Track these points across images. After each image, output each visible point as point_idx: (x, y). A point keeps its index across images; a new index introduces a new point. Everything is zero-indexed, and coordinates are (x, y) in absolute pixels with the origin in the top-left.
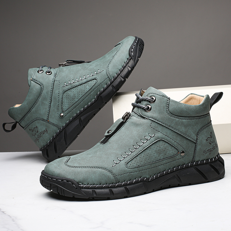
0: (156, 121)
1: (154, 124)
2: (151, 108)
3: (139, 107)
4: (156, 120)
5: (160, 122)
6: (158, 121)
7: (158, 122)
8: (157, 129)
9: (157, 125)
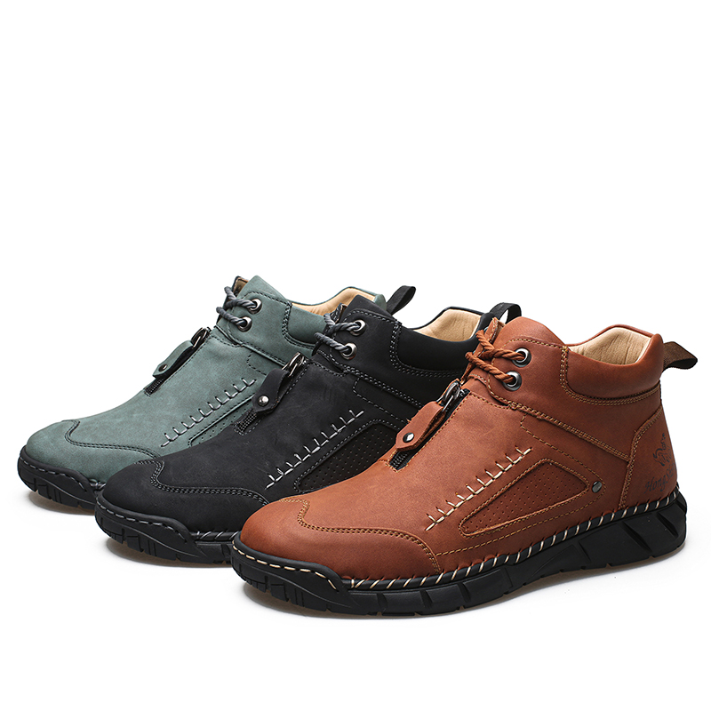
0: (259, 352)
1: (254, 358)
2: (251, 322)
3: (227, 320)
4: (259, 349)
5: (267, 353)
6: (263, 351)
7: (264, 355)
8: (260, 369)
9: (260, 360)
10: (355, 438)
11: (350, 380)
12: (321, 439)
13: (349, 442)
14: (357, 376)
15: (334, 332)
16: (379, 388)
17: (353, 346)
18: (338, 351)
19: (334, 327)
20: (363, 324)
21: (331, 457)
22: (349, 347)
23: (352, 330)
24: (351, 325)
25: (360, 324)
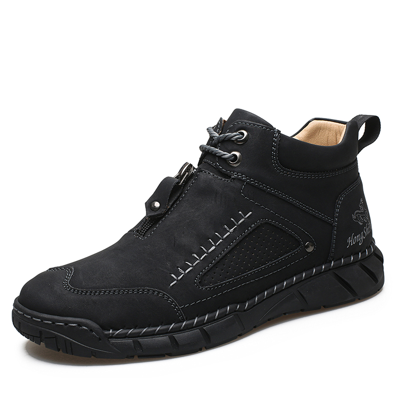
10: (246, 237)
11: (237, 184)
12: (216, 239)
13: (241, 241)
14: (244, 181)
15: (219, 142)
16: (264, 191)
17: (238, 154)
18: (225, 159)
19: (219, 138)
20: (246, 133)
21: (226, 254)
22: (235, 155)
23: (236, 139)
24: (235, 135)
25: (243, 134)
